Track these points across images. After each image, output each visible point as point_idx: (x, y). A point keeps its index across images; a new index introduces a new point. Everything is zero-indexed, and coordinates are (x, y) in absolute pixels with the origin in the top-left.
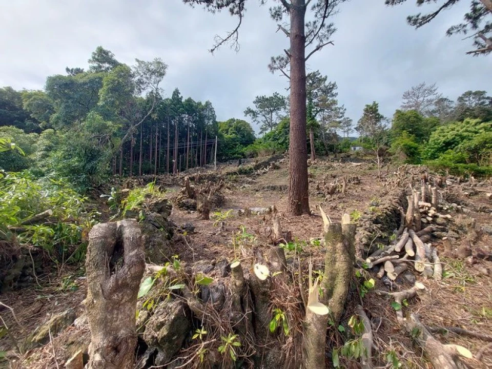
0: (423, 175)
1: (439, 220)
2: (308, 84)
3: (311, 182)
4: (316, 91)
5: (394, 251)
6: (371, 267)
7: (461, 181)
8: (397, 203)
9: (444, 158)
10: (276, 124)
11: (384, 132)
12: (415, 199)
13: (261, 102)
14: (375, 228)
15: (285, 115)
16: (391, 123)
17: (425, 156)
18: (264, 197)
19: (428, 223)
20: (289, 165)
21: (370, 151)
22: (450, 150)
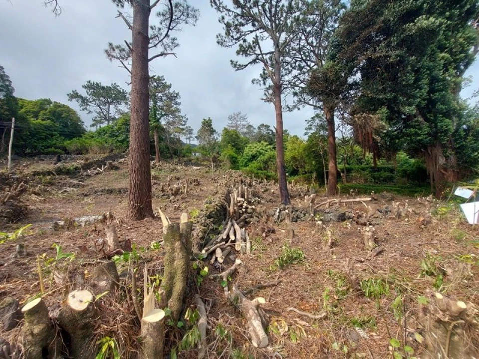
0: (240, 178)
1: (249, 210)
2: (153, 86)
3: (155, 184)
4: (160, 95)
5: (223, 239)
6: (205, 257)
7: (260, 183)
8: (224, 200)
9: (252, 166)
10: (114, 119)
11: (216, 143)
12: (235, 197)
13: (94, 89)
14: (209, 222)
15: (127, 110)
16: (221, 137)
17: (241, 164)
18: (96, 203)
19: (243, 213)
20: (130, 166)
21: (207, 158)
22: (254, 161)
